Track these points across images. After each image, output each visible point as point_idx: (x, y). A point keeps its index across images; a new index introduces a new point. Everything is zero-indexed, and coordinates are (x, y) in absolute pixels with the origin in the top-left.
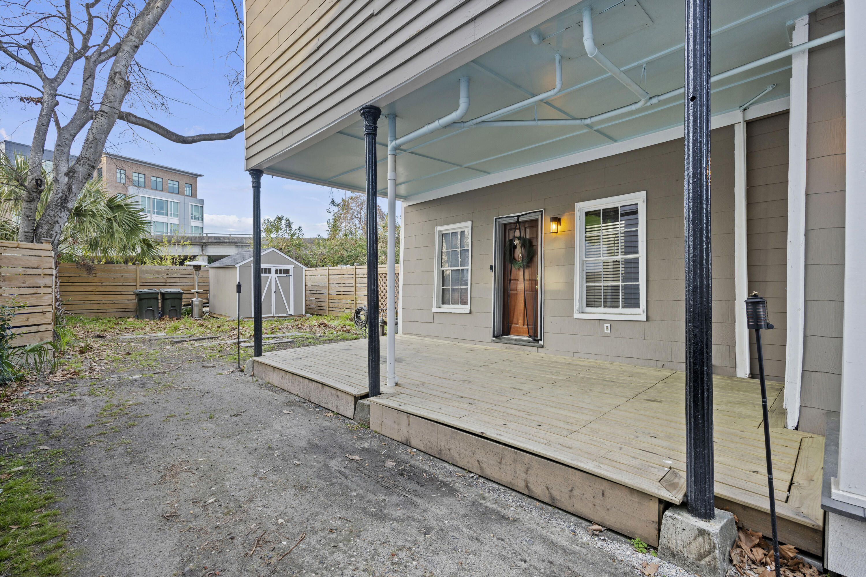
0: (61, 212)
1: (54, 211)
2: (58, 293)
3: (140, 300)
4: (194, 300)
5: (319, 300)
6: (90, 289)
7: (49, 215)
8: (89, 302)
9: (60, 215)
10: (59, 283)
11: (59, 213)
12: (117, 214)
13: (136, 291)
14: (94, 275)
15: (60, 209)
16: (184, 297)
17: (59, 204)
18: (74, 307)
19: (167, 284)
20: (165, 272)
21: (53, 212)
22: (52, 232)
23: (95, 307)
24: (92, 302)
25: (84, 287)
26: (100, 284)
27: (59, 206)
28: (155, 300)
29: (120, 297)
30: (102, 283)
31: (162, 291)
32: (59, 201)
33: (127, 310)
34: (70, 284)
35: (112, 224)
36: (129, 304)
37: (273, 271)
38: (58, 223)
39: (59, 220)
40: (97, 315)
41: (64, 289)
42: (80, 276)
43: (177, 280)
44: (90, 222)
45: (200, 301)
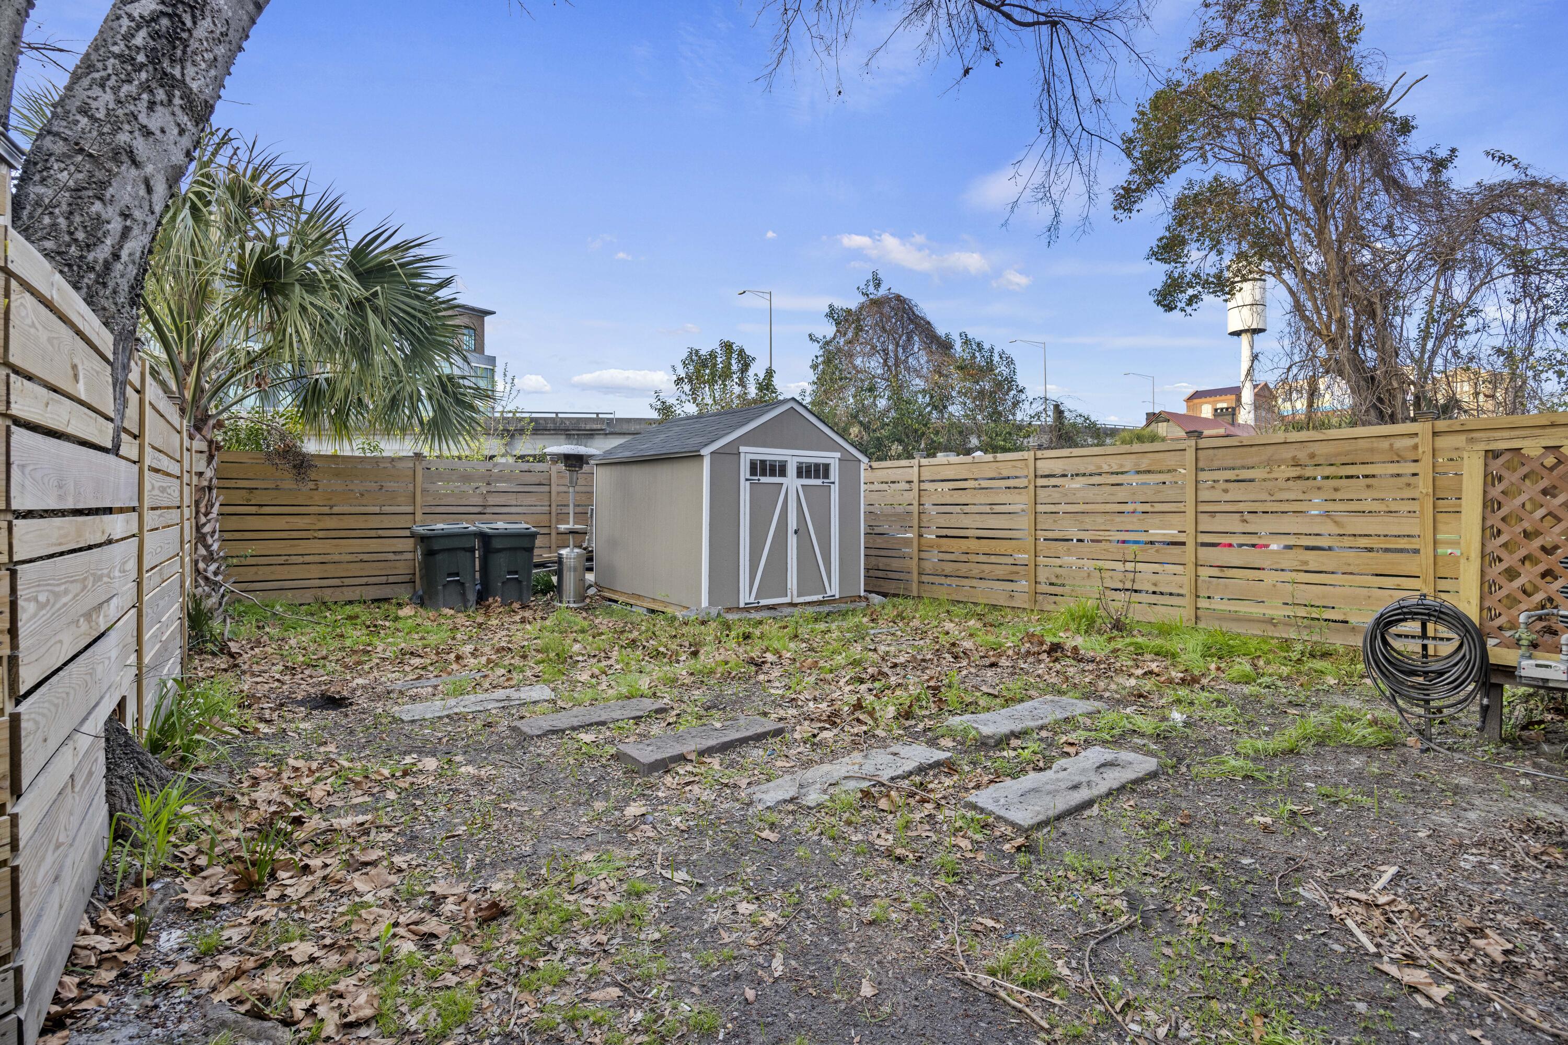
0: (151, 106)
1: (116, 90)
2: (216, 536)
3: (429, 554)
4: (564, 552)
5: (883, 553)
6: (301, 522)
7: (84, 110)
8: (300, 559)
9: (143, 119)
10: (217, 505)
11: (143, 105)
12: (378, 288)
13: (420, 530)
14: (311, 485)
15: (146, 87)
16: (539, 542)
17: (141, 58)
18: (263, 573)
19: (488, 510)
20: (481, 478)
21: (109, 97)
22: (97, 207)
23: (315, 571)
24: (307, 559)
25: (288, 518)
26: (326, 510)
27: (140, 68)
28: (468, 554)
29: (374, 545)
30: (331, 507)
31: (485, 528)
32: (140, 39)
33: (391, 579)
34: (253, 510)
35: (365, 319)
36: (398, 564)
37: (792, 470)
38: (135, 163)
39: (140, 146)
40: (319, 593)
41: (233, 523)
42: (277, 488)
43: (511, 499)
44: (303, 309)
45: (579, 555)
